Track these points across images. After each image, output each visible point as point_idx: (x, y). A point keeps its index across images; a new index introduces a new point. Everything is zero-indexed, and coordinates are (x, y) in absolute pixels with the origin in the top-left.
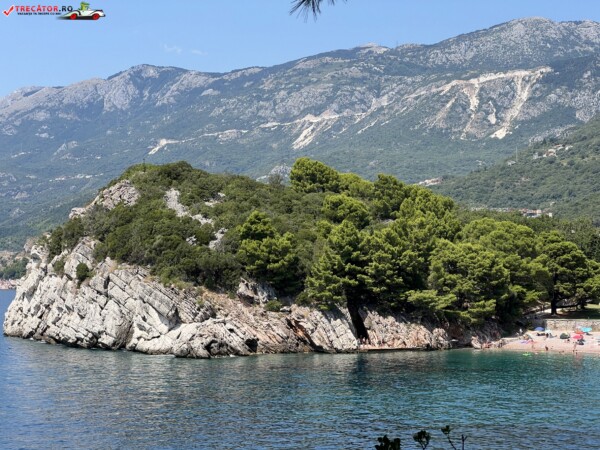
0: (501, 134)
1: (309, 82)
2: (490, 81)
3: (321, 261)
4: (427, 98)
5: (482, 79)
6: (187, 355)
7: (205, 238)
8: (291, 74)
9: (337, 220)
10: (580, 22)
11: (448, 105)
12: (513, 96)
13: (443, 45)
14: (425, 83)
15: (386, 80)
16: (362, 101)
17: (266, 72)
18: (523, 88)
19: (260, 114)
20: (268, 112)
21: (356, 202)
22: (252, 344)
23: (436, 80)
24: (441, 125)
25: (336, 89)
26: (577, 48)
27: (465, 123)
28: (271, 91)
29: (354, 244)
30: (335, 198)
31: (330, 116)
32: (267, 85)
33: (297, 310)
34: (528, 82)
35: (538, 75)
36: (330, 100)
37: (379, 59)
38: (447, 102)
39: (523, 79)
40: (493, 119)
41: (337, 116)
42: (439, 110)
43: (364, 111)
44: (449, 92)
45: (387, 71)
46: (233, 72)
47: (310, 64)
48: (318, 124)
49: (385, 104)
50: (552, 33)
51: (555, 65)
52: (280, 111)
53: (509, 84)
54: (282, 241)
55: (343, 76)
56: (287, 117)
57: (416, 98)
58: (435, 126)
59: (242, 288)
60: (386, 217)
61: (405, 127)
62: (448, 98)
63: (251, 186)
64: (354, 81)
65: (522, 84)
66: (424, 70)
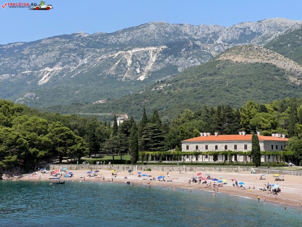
0: (142, 78)
1: (48, 51)
2: (137, 52)
4: (106, 60)
5: (134, 51)
8: (39, 46)
10: (182, 25)
11: (117, 64)
12: (148, 60)
13: (116, 34)
14: (106, 52)
15: (87, 50)
16: (74, 61)
17: (26, 44)
18: (153, 56)
19: (21, 66)
20: (26, 65)
23: (111, 51)
24: (113, 73)
25: (61, 55)
26: (180, 37)
27: (125, 72)
28: (28, 55)
31: (58, 68)
32: (26, 52)
34: (155, 53)
35: (160, 49)
36: (58, 60)
37: (84, 40)
38: (116, 62)
39: (153, 51)
40: (138, 71)
41: (61, 68)
42: (112, 66)
43: (75, 66)
44: (117, 57)
45: (87, 46)
46: (8, 44)
47: (49, 41)
48: (52, 72)
49: (86, 62)
50: (168, 29)
51: (169, 45)
52: (32, 65)
53: (147, 53)
55: (65, 48)
56: (36, 68)
57: (101, 60)
58: (110, 74)
61: (95, 74)
62: (117, 60)
64: (71, 50)
65: (153, 53)
66: (106, 46)
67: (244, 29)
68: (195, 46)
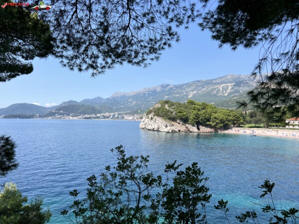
0: (226, 95)
1: (192, 86)
2: (224, 85)
3: (191, 117)
4: (212, 89)
6: (168, 132)
7: (172, 113)
8: (188, 85)
9: (195, 110)
10: (241, 75)
12: (228, 88)
13: (216, 79)
15: (205, 86)
16: (201, 89)
17: (184, 85)
19: (183, 92)
21: (198, 107)
22: (179, 131)
23: (214, 85)
26: (240, 79)
27: (219, 93)
28: (185, 88)
29: (197, 114)
30: (194, 106)
31: (195, 92)
33: (187, 125)
35: (233, 84)
36: (195, 89)
37: (204, 82)
38: (216, 89)
46: (178, 85)
47: (192, 83)
49: (205, 90)
50: (235, 77)
51: (236, 83)
52: (186, 91)
54: (185, 113)
58: (214, 93)
59: (178, 121)
60: (204, 109)
61: (208, 94)
63: (180, 104)
64: (199, 86)
65: (230, 86)
66: (212, 84)
68: (247, 83)
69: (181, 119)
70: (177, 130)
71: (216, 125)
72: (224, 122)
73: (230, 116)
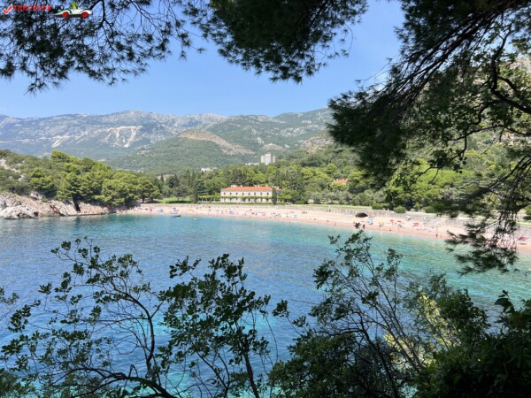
0: (127, 146)
1: (58, 125)
2: (123, 129)
3: (63, 185)
4: (101, 133)
5: (120, 128)
6: (10, 218)
7: (17, 177)
8: (50, 121)
9: (69, 172)
10: (152, 113)
11: (109, 136)
12: (131, 134)
13: (107, 116)
14: (101, 128)
15: (87, 126)
16: (78, 132)
17: (41, 119)
19: (39, 134)
20: (42, 134)
21: (76, 166)
22: (36, 214)
23: (104, 127)
24: (106, 142)
25: (68, 128)
26: (151, 121)
27: (115, 142)
28: (43, 127)
29: (75, 180)
30: (68, 164)
31: (66, 137)
32: (42, 124)
33: (54, 202)
35: (139, 128)
36: (66, 131)
37: (84, 119)
38: (109, 134)
40: (124, 141)
41: (69, 137)
42: (106, 137)
43: (79, 136)
44: (109, 131)
45: (87, 123)
46: (27, 118)
47: (58, 118)
48: (62, 139)
49: (87, 134)
50: (142, 115)
51: (144, 125)
52: (47, 134)
53: (129, 130)
54: (48, 178)
55: (71, 123)
56: (50, 136)
57: (98, 133)
58: (104, 142)
59: (32, 195)
60: (87, 171)
61: (94, 142)
63: (36, 159)
64: (75, 125)
65: (134, 130)
66: (100, 123)
67: (191, 119)
69: (40, 190)
70: (30, 213)
71: (112, 200)
72: (126, 194)
73: (137, 184)
